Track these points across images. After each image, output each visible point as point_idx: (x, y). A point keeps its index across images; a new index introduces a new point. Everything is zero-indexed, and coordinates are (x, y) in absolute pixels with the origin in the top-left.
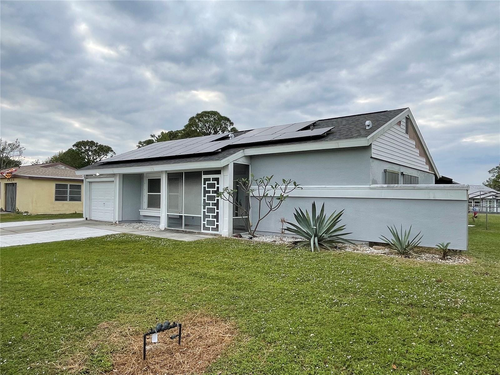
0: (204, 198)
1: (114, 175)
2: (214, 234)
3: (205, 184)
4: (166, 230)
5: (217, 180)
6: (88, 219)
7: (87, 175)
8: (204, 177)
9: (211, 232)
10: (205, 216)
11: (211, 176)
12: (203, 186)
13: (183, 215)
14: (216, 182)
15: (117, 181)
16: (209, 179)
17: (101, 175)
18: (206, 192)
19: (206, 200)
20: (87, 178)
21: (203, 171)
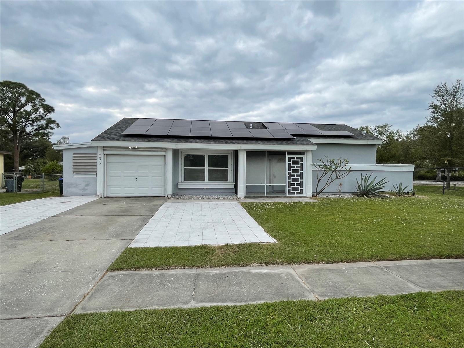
0: (289, 171)
1: (164, 149)
2: (300, 196)
3: (289, 161)
4: (245, 197)
5: (301, 159)
6: (106, 196)
7: (104, 147)
8: (288, 156)
9: (295, 195)
10: (290, 184)
11: (295, 156)
12: (287, 162)
13: (266, 184)
14: (300, 160)
15: (169, 156)
16: (294, 158)
17: (138, 148)
18: (290, 167)
19: (291, 173)
20: (104, 150)
21: (287, 152)
